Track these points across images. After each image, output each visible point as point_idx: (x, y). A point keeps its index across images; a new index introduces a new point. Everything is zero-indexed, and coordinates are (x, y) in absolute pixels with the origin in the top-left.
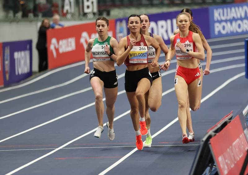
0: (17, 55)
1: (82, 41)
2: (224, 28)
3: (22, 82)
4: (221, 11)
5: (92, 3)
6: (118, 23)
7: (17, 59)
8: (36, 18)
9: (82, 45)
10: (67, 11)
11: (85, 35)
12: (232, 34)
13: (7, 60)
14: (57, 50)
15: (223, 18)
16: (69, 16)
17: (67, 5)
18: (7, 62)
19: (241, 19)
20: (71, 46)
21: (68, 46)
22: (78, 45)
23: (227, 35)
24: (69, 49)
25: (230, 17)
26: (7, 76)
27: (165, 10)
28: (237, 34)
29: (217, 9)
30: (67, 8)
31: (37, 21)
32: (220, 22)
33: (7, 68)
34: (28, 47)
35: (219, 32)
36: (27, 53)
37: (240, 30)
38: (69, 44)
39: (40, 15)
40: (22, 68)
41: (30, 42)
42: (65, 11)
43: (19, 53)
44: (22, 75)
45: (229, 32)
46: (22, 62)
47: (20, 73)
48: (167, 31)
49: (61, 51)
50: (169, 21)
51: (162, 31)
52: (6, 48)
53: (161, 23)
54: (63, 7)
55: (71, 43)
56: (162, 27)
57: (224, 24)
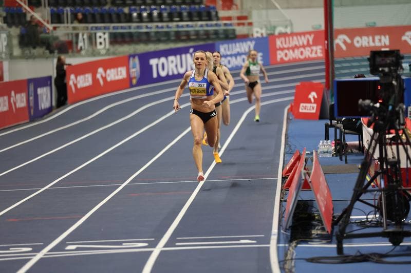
0: (40, 91)
1: (98, 76)
3: (45, 117)
4: (226, 46)
5: (105, 39)
6: (131, 59)
7: (40, 94)
8: (52, 55)
9: (98, 80)
10: (81, 47)
11: (101, 70)
13: (31, 96)
14: (75, 85)
15: (229, 53)
16: (83, 52)
17: (81, 42)
18: (31, 98)
20: (88, 81)
21: (85, 81)
22: (95, 80)
24: (87, 84)
25: (235, 51)
26: (32, 111)
27: (172, 46)
29: (222, 44)
30: (81, 44)
31: (53, 57)
33: (32, 104)
34: (49, 82)
36: (48, 88)
38: (86, 79)
39: (56, 51)
40: (44, 104)
41: (50, 78)
42: (79, 48)
43: (42, 89)
44: (44, 109)
45: (234, 66)
46: (44, 97)
47: (43, 107)
48: (176, 66)
49: (79, 86)
50: (178, 57)
51: (172, 66)
52: (30, 84)
53: (171, 58)
54: (77, 43)
55: (88, 78)
56: (172, 62)
57: (229, 58)
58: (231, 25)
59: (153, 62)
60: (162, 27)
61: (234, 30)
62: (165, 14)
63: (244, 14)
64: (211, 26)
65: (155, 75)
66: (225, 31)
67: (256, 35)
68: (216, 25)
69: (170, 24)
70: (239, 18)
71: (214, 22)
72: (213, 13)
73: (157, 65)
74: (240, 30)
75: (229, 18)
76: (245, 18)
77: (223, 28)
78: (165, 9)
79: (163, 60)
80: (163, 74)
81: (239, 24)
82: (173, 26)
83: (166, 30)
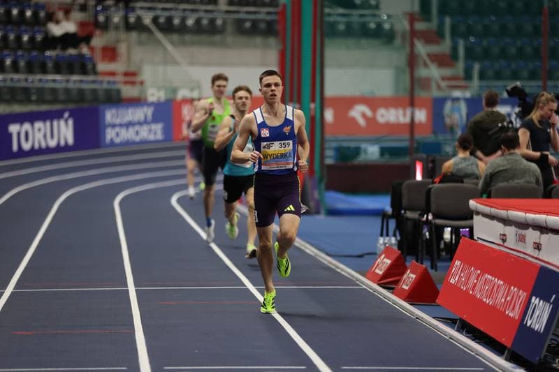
2: (117, 134)
4: (113, 111)
12: (128, 143)
15: (118, 121)
19: (140, 124)
23: (121, 144)
25: (125, 120)
28: (134, 143)
29: (110, 108)
32: (114, 126)
35: (112, 140)
37: (137, 139)
48: (45, 136)
50: (48, 124)
51: (39, 136)
53: (38, 125)
56: (39, 130)
57: (117, 129)
58: (114, 83)
59: (14, 128)
60: (19, 81)
61: (119, 91)
62: (22, 63)
63: (132, 69)
64: (88, 82)
65: (15, 148)
66: (108, 91)
67: (151, 99)
68: (94, 82)
69: (31, 78)
70: (126, 74)
71: (91, 78)
72: (90, 67)
73: (19, 134)
74: (128, 91)
75: (113, 74)
76: (134, 74)
77: (105, 86)
78: (22, 56)
79: (27, 126)
80: (26, 146)
81: (126, 83)
82: (35, 80)
83: (23, 84)
